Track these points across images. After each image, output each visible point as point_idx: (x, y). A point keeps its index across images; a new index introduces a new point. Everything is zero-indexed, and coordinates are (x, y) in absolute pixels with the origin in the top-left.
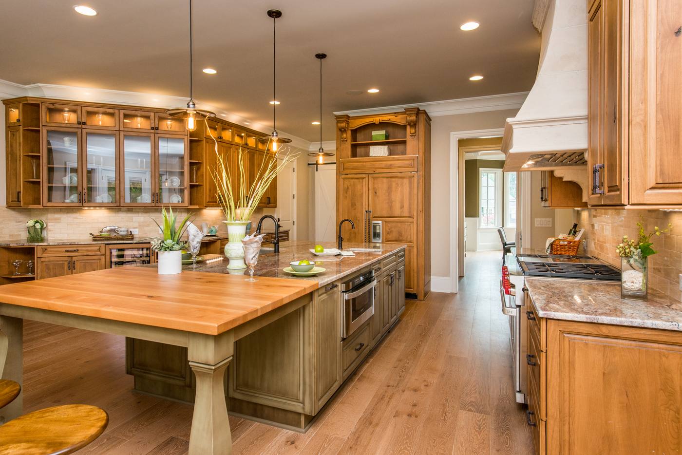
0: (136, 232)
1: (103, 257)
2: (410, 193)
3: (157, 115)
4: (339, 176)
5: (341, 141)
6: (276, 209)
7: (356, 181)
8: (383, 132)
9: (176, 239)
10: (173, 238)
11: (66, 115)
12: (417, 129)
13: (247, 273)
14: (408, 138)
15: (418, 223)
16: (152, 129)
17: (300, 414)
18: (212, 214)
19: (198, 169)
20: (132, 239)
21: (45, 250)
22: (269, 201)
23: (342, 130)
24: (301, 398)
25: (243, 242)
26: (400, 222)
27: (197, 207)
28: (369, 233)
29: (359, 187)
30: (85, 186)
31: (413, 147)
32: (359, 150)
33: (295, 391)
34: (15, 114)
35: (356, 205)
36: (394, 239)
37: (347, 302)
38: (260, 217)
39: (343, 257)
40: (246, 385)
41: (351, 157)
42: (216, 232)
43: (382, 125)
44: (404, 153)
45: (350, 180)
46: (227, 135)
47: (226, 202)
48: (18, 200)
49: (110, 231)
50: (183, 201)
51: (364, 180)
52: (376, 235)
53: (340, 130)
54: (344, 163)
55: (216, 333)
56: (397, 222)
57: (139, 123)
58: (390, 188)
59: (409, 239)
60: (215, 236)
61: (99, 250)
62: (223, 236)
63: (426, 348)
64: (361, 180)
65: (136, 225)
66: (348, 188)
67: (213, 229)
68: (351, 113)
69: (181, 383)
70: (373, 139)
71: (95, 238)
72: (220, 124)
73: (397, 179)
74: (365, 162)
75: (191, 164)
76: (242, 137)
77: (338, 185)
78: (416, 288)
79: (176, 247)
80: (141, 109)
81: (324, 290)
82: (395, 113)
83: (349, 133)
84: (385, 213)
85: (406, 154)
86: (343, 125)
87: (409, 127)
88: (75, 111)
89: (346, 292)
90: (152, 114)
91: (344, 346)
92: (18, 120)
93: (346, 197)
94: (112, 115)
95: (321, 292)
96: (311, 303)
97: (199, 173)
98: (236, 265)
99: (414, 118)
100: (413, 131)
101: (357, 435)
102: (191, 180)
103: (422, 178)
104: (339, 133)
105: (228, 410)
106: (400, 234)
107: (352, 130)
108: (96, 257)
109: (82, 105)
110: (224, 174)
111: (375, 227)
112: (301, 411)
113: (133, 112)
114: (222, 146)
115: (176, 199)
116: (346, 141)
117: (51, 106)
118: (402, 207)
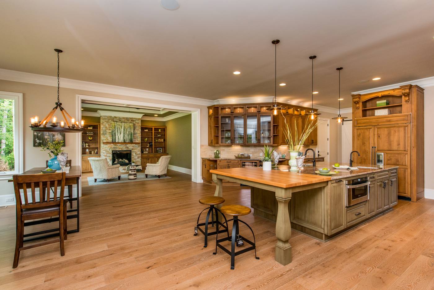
0: (251, 155)
1: (239, 165)
2: (405, 137)
3: (260, 106)
4: (354, 128)
5: (355, 109)
6: (317, 146)
7: (365, 130)
8: (385, 101)
9: (269, 157)
10: (268, 157)
11: (227, 110)
12: (410, 97)
13: (298, 172)
14: (403, 103)
15: (412, 154)
16: (258, 112)
17: (322, 234)
18: (283, 148)
19: (277, 128)
20: (250, 158)
21: (220, 161)
22: (312, 142)
23: (356, 103)
24: (323, 227)
25: (296, 158)
26: (397, 154)
27: (276, 145)
28: (375, 159)
29: (367, 133)
30: (233, 137)
31: (408, 108)
32: (368, 112)
33: (320, 223)
34: (211, 111)
35: (365, 144)
36: (393, 163)
37: (349, 190)
38: (307, 149)
39: (351, 170)
40: (298, 218)
41: (362, 117)
42: (285, 157)
43: (383, 97)
44: (400, 112)
45: (362, 130)
46: (291, 111)
47: (289, 143)
48: (212, 143)
49: (241, 155)
50: (270, 143)
51: (371, 129)
52: (379, 161)
53: (355, 103)
54: (357, 120)
55: (285, 187)
56: (395, 153)
57: (253, 110)
58: (389, 134)
59: (404, 164)
60: (284, 158)
61: (238, 162)
62: (288, 159)
63: (408, 225)
64: (369, 130)
65: (251, 153)
66: (360, 134)
67: (284, 155)
68: (362, 92)
69: (272, 214)
70: (377, 106)
71: (236, 157)
72: (287, 106)
73: (395, 128)
74: (372, 119)
75: (274, 126)
76: (298, 111)
77: (353, 133)
78: (409, 194)
79: (269, 160)
80: (254, 104)
81: (334, 181)
82: (393, 89)
83: (361, 104)
84: (386, 148)
85: (402, 113)
86: (357, 100)
87: (404, 96)
88: (230, 108)
89: (348, 185)
90: (258, 106)
91: (347, 211)
92: (212, 114)
93: (359, 139)
94: (242, 108)
95: (332, 182)
96: (327, 186)
97: (277, 130)
98: (293, 169)
99: (407, 91)
100: (407, 98)
101: (352, 249)
102: (274, 133)
103: (414, 127)
104: (354, 104)
105: (291, 228)
106: (397, 161)
107: (362, 102)
108: (237, 165)
109: (232, 105)
110: (289, 131)
111: (379, 156)
112: (323, 232)
113: (251, 106)
114: (288, 116)
115: (267, 142)
116: (359, 108)
117: (222, 107)
118: (399, 145)
